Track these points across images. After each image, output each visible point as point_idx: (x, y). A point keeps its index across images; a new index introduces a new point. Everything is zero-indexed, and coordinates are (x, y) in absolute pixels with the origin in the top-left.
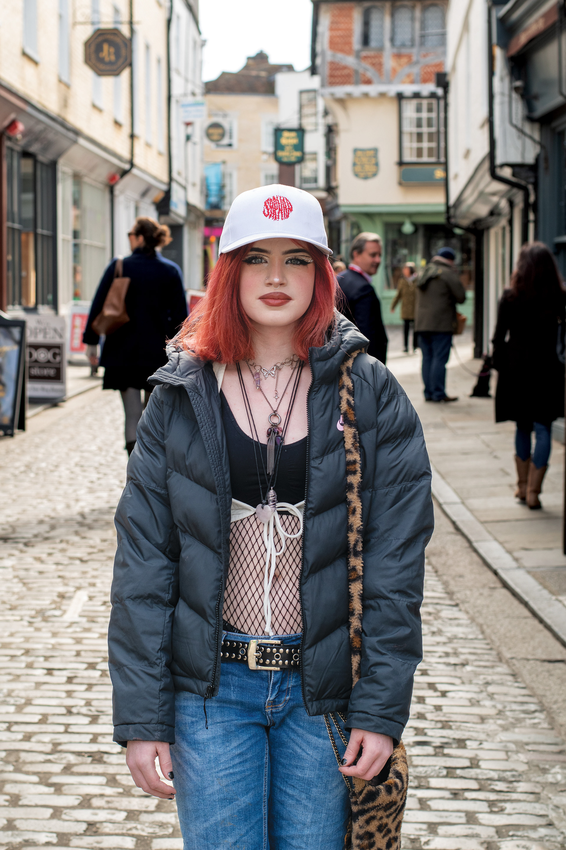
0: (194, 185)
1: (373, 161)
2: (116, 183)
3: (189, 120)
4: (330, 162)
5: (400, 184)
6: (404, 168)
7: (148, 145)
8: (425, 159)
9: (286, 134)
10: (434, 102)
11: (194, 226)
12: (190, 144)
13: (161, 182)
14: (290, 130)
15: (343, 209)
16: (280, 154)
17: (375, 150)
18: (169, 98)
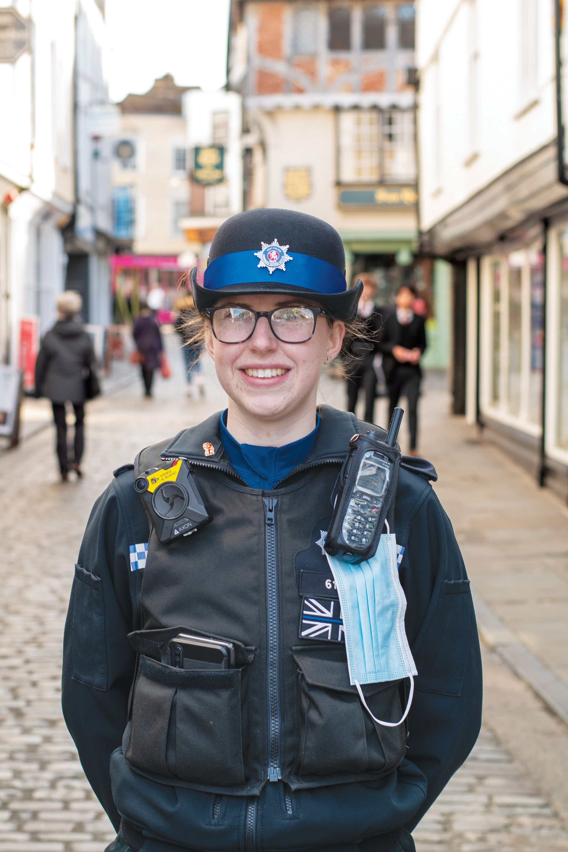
0: (104, 207)
1: (307, 182)
2: (12, 200)
3: (96, 134)
4: (247, 186)
5: (339, 206)
6: (343, 190)
8: (366, 178)
9: (205, 152)
10: (376, 115)
11: (101, 254)
12: (98, 162)
13: (65, 202)
14: (209, 147)
16: (198, 173)
17: (309, 169)
18: (75, 107)
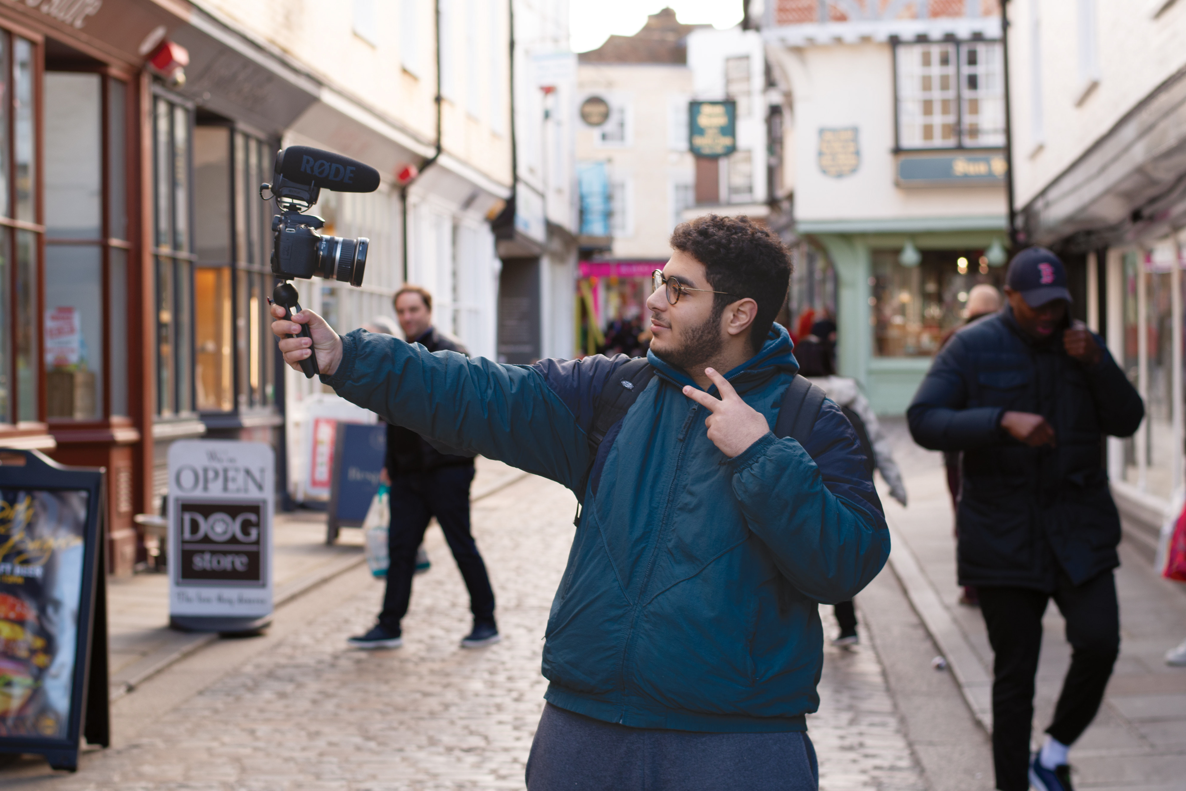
0: (559, 191)
1: (852, 149)
2: (412, 181)
3: (547, 82)
4: (774, 161)
5: (897, 185)
6: (903, 158)
7: (471, 118)
8: (938, 142)
9: (706, 110)
10: (951, 49)
11: (559, 258)
12: (550, 124)
13: (499, 184)
14: (714, 103)
15: (802, 228)
16: (699, 141)
17: (855, 130)
18: (512, 45)
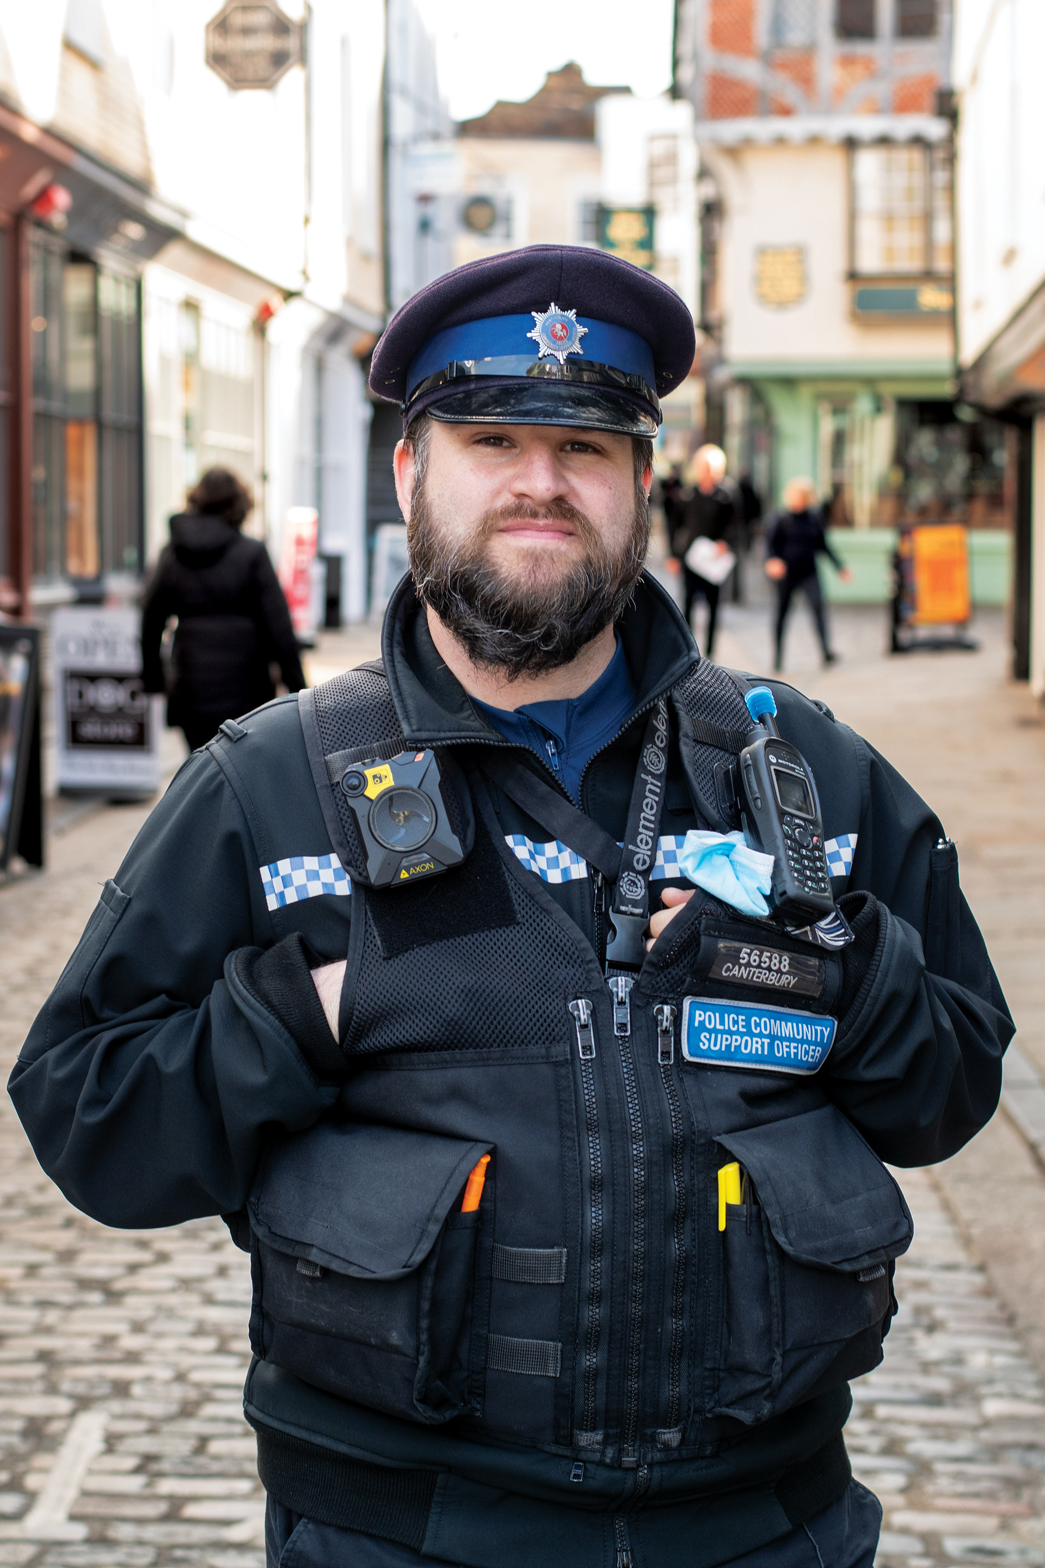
1: (798, 273)
3: (425, 191)
5: (854, 317)
6: (861, 287)
8: (901, 266)
9: (620, 219)
10: (919, 153)
12: (427, 238)
13: (367, 314)
14: (630, 211)
15: (734, 367)
17: (802, 250)
18: (386, 144)
